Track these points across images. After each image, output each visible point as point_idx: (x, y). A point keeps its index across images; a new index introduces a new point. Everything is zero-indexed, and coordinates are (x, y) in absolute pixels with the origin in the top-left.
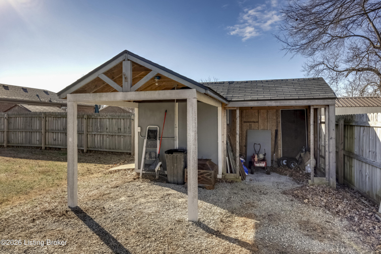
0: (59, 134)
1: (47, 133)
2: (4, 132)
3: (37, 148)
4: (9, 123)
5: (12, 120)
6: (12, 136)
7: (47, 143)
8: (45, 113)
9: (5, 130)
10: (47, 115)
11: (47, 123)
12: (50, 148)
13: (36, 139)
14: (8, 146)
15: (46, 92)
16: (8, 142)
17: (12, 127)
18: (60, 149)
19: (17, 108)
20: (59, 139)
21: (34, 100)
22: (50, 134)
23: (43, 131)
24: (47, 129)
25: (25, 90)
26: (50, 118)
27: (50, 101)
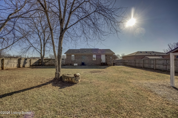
0: (161, 65)
1: (156, 65)
2: (142, 64)
3: (153, 69)
4: (144, 62)
5: (145, 61)
6: (145, 65)
7: (156, 68)
8: (155, 59)
9: (143, 63)
10: (156, 59)
11: (156, 62)
12: (157, 69)
13: (152, 66)
14: (143, 68)
15: (153, 52)
16: (144, 66)
17: (144, 63)
18: (161, 70)
19: (145, 57)
20: (161, 67)
21: (149, 55)
22: (157, 65)
23: (155, 64)
24: (156, 63)
25: (146, 52)
26: (157, 60)
27: (155, 55)
